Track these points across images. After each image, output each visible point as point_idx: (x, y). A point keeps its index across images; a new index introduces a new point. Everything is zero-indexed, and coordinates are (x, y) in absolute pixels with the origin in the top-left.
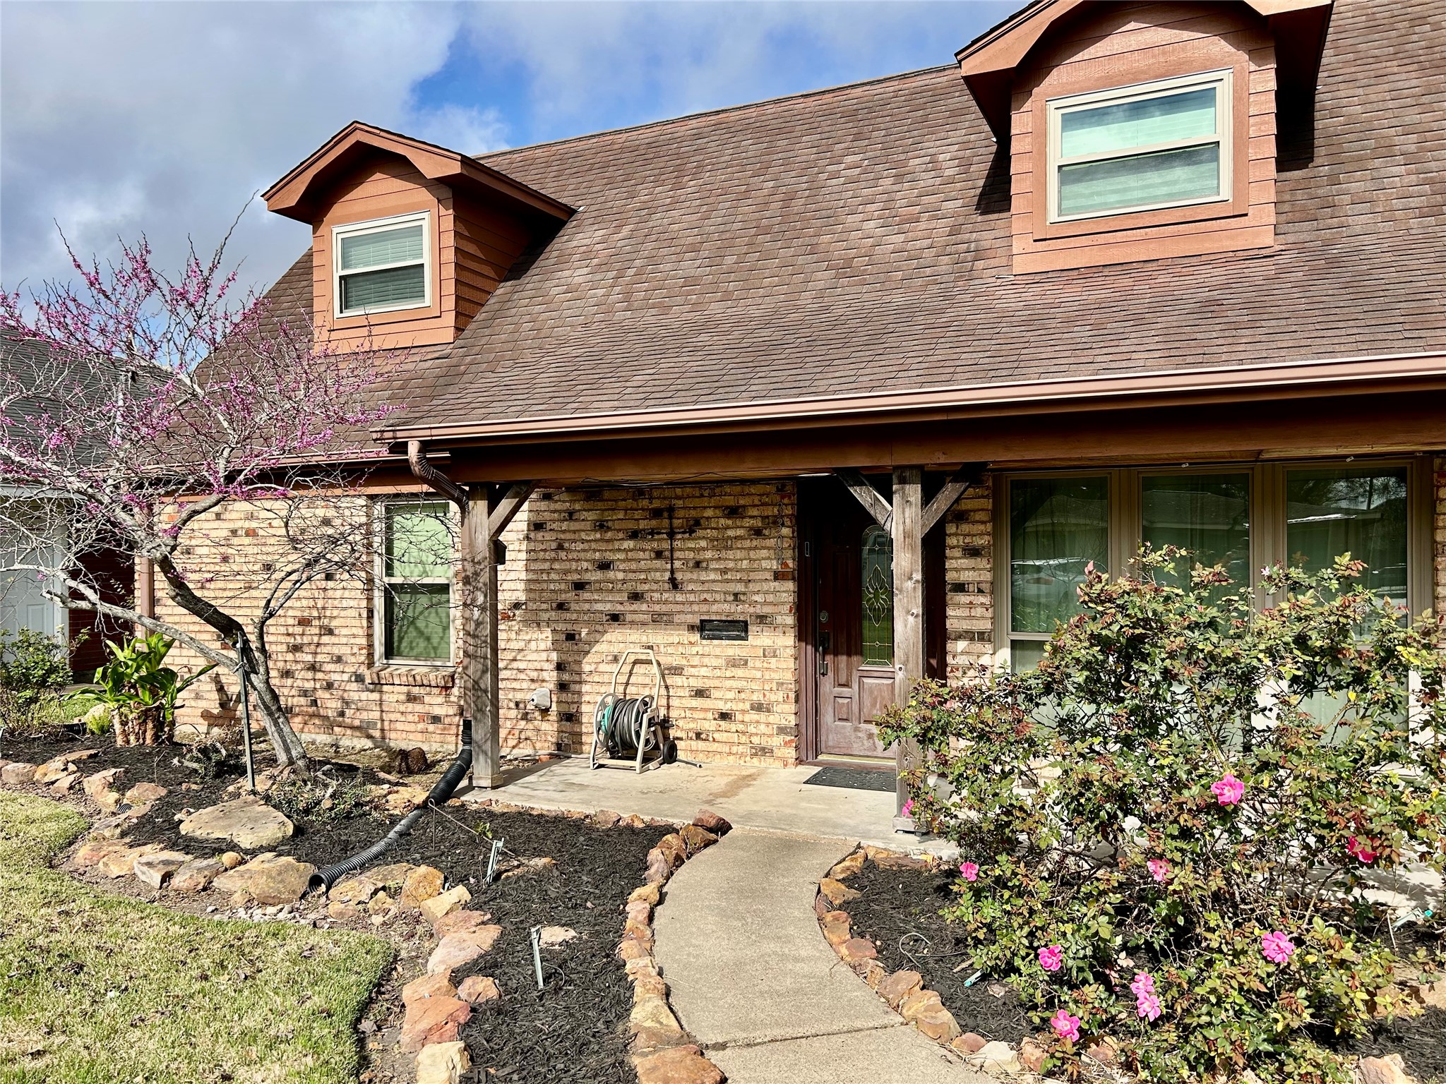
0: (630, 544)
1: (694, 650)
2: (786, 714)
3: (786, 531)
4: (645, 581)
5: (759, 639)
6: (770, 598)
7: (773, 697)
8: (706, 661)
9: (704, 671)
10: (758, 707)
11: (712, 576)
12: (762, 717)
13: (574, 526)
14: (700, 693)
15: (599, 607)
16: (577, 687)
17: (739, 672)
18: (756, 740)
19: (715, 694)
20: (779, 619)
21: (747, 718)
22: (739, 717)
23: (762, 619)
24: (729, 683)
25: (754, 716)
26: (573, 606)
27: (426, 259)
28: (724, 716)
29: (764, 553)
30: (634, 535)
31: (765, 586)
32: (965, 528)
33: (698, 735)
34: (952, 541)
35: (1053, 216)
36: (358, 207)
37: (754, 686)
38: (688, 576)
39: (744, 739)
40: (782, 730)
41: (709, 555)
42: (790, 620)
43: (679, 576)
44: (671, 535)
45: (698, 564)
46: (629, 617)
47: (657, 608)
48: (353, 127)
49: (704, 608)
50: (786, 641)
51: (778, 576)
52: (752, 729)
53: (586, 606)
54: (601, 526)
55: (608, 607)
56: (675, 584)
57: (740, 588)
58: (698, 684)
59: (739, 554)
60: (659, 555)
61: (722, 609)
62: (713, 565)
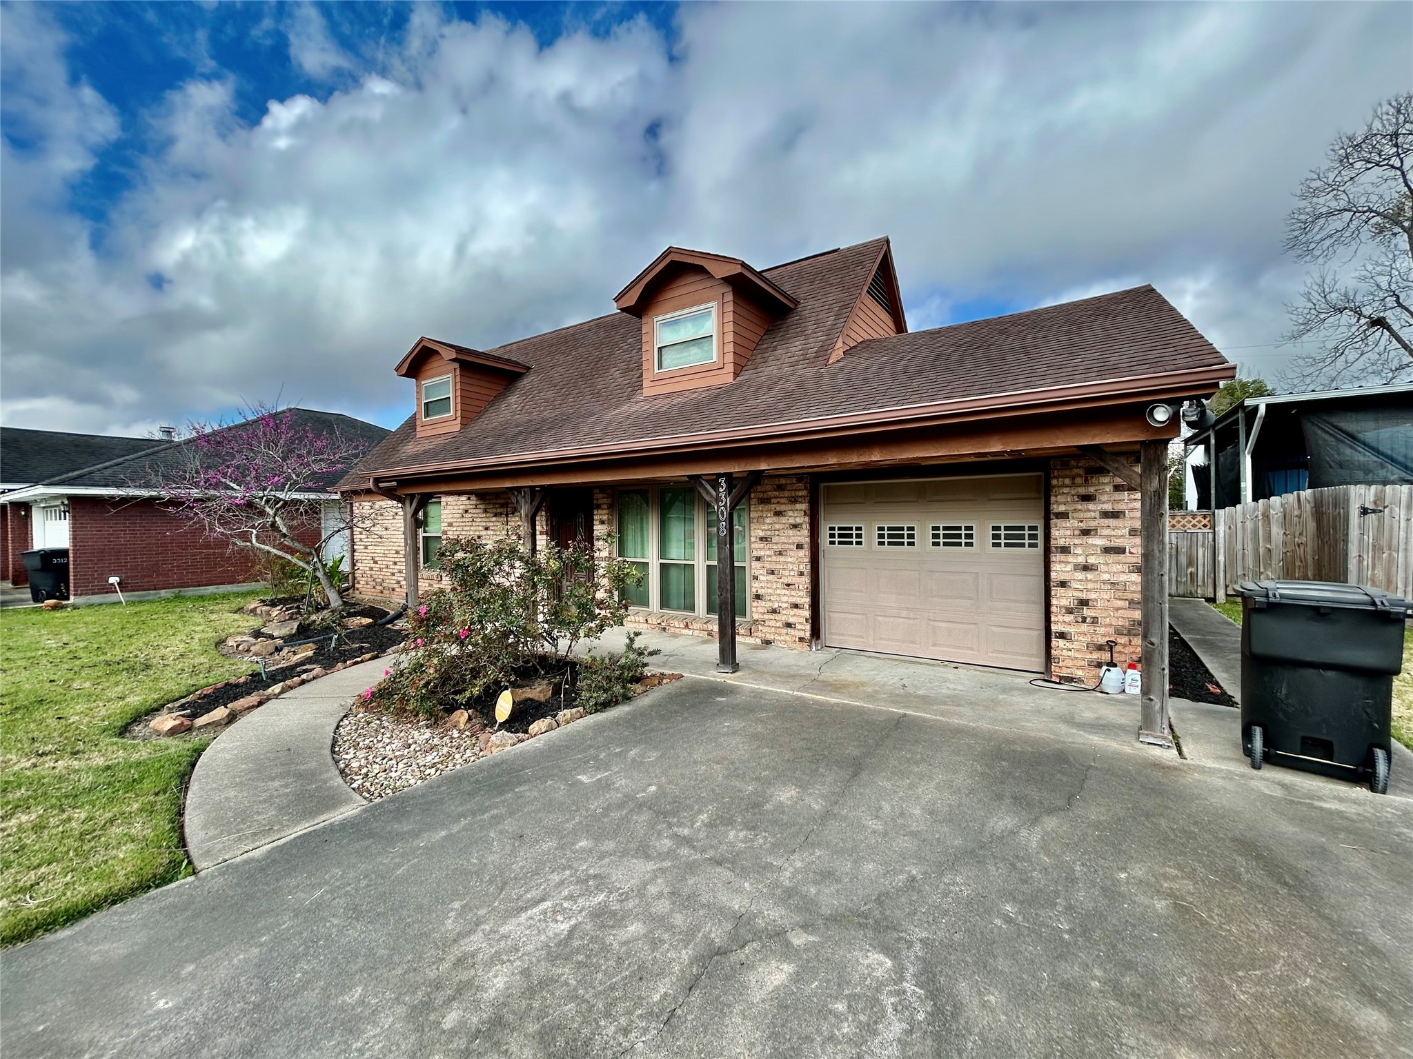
0: (494, 519)
13: (477, 511)
27: (451, 395)
30: (495, 515)
32: (600, 511)
34: (595, 517)
35: (656, 371)
36: (429, 373)
41: (519, 524)
44: (507, 515)
45: (516, 528)
48: (421, 340)
51: (541, 533)
54: (485, 511)
60: (504, 523)
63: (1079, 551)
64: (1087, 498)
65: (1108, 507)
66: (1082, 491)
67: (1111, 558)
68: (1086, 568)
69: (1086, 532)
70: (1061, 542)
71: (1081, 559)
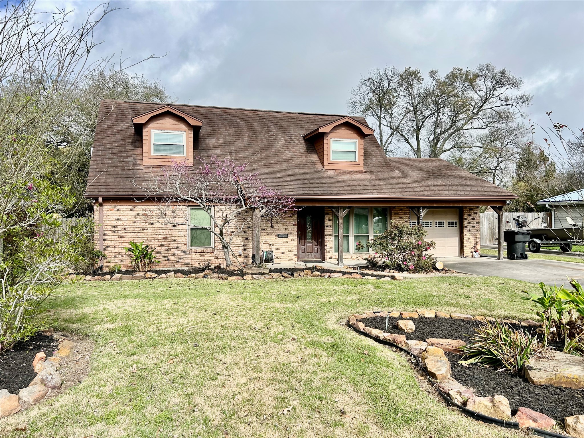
1: (276, 240)
4: (265, 226)
5: (290, 237)
8: (279, 242)
14: (277, 249)
16: (248, 250)
17: (286, 244)
19: (281, 249)
20: (294, 233)
22: (286, 253)
23: (291, 233)
24: (284, 247)
25: (289, 253)
26: (247, 232)
27: (184, 143)
28: (283, 253)
29: (291, 220)
31: (292, 227)
32: (328, 216)
33: (277, 258)
34: (326, 218)
35: (331, 160)
36: (157, 125)
37: (289, 247)
39: (287, 257)
40: (295, 255)
41: (280, 220)
42: (297, 233)
43: (273, 225)
45: (277, 223)
46: (261, 234)
47: (268, 232)
49: (279, 231)
50: (296, 238)
51: (294, 225)
57: (286, 227)
59: (286, 220)
60: (268, 220)
61: (282, 232)
62: (281, 223)
63: (468, 227)
64: (470, 215)
65: (473, 217)
66: (469, 213)
67: (474, 228)
68: (469, 231)
69: (469, 223)
70: (465, 225)
71: (469, 229)
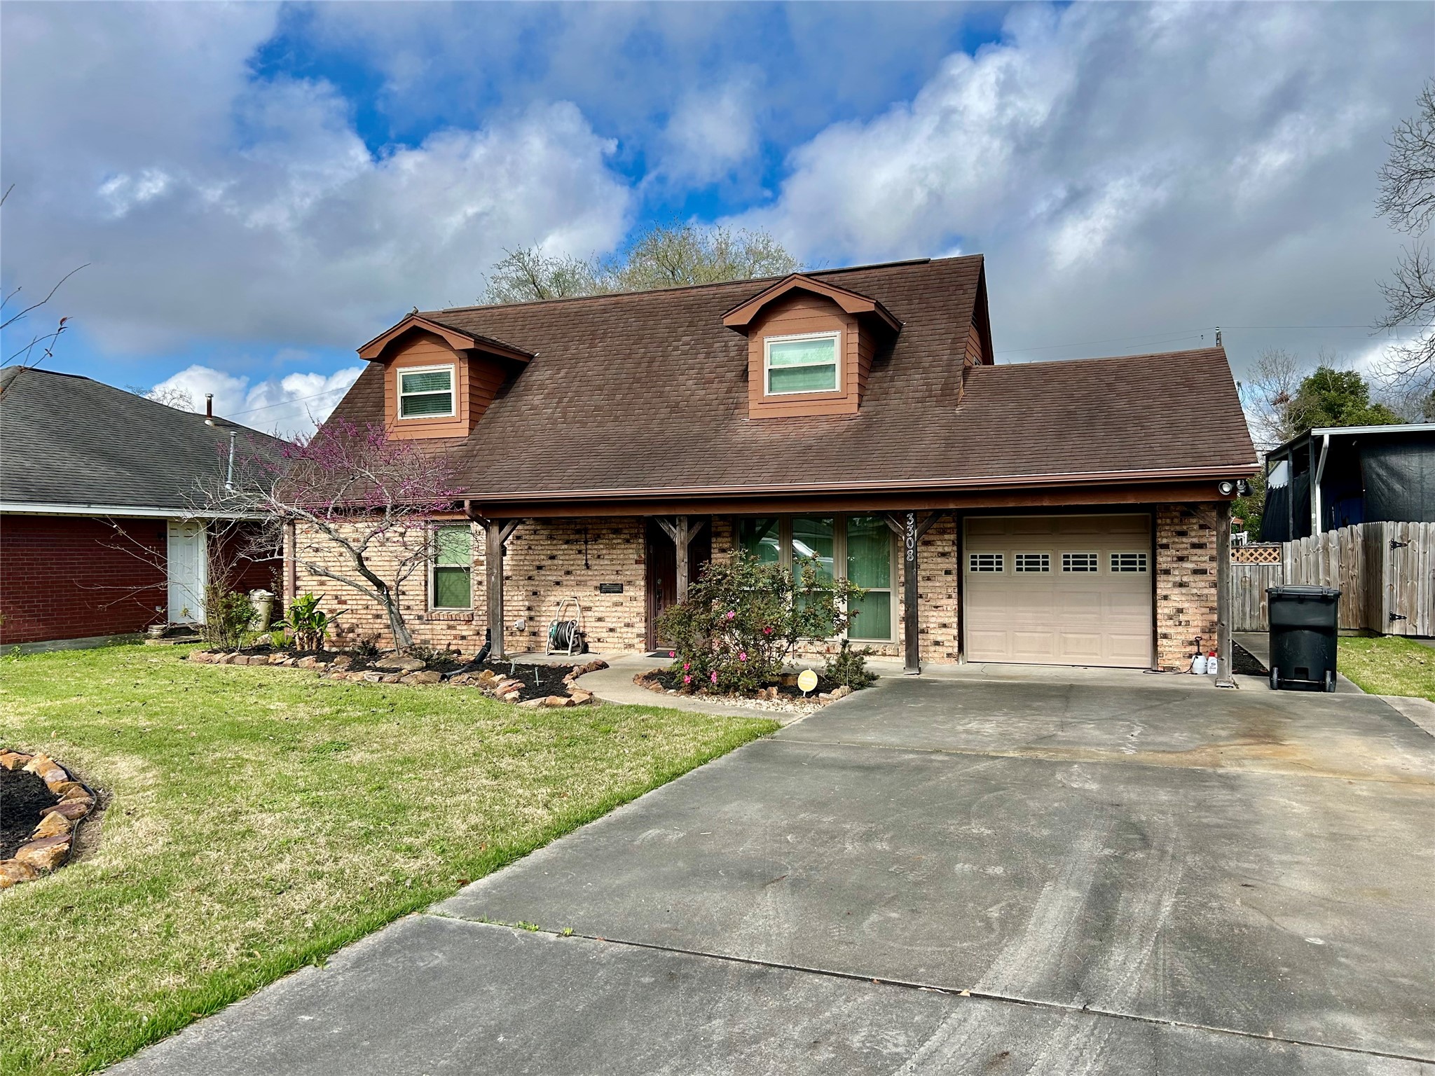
0: (566, 546)
1: (597, 598)
2: (641, 628)
3: (641, 541)
4: (573, 565)
5: (629, 592)
6: (633, 573)
7: (634, 620)
8: (603, 604)
9: (602, 609)
10: (628, 625)
11: (606, 562)
12: (629, 629)
13: (537, 537)
14: (600, 619)
15: (550, 578)
16: (538, 619)
17: (619, 609)
18: (626, 641)
19: (607, 619)
20: (638, 582)
21: (622, 630)
22: (618, 630)
23: (629, 583)
24: (614, 614)
25: (626, 629)
26: (536, 578)
27: (453, 390)
28: (612, 630)
29: (631, 551)
30: (567, 542)
31: (631, 567)
32: (720, 540)
33: (599, 640)
34: (714, 545)
35: (766, 393)
36: (412, 359)
37: (626, 615)
38: (594, 562)
39: (621, 641)
40: (639, 636)
41: (604, 552)
42: (643, 583)
43: (589, 562)
44: (586, 543)
45: (599, 557)
46: (565, 583)
47: (579, 578)
49: (602, 578)
50: (641, 594)
51: (637, 562)
52: (625, 636)
53: (543, 578)
54: (551, 537)
55: (554, 578)
56: (588, 567)
57: (619, 568)
58: (598, 615)
59: (619, 552)
60: (580, 552)
61: (611, 579)
62: (606, 557)
63: (1176, 572)
64: (1183, 534)
65: (1195, 540)
66: (1178, 528)
67: (1198, 577)
68: (1181, 585)
69: (1181, 559)
70: (1164, 566)
71: (1178, 579)
